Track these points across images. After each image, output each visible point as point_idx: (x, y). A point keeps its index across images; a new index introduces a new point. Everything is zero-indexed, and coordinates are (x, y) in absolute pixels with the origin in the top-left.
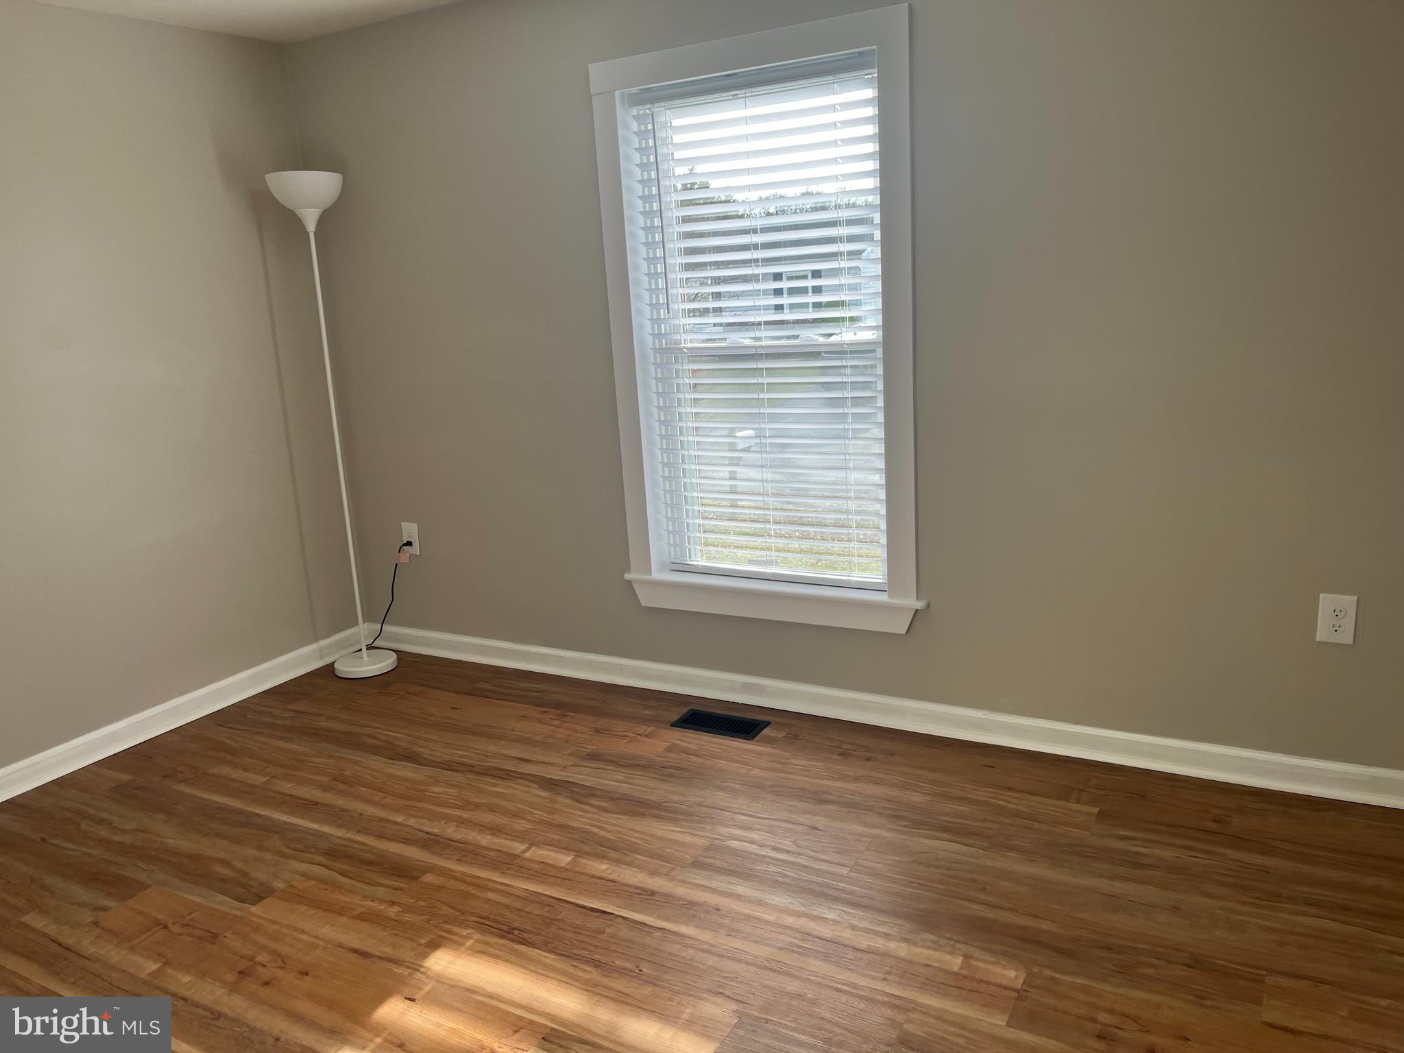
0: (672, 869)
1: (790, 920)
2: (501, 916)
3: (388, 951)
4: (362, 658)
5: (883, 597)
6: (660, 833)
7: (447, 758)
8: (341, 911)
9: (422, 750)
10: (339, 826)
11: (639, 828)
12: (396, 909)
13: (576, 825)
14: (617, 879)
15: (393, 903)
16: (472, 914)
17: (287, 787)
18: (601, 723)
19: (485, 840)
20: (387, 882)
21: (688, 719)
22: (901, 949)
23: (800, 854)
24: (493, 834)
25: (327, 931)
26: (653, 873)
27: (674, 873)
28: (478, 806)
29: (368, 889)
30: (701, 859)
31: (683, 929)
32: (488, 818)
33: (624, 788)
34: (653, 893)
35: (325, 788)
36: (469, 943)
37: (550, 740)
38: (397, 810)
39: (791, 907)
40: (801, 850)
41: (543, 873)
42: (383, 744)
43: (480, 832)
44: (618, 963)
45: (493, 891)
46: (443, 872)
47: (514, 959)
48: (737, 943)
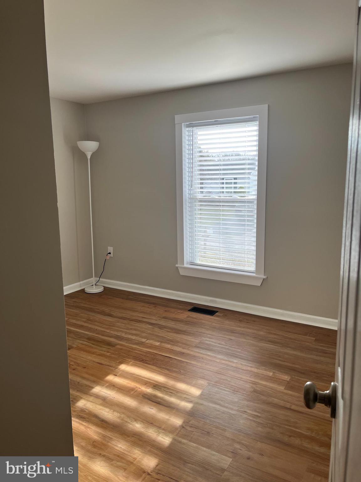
0: (189, 348)
1: (224, 362)
2: (140, 356)
3: (108, 364)
4: (93, 287)
5: (254, 275)
6: (185, 338)
7: (121, 316)
8: (93, 353)
9: (113, 313)
10: (91, 332)
11: (179, 337)
12: (109, 353)
13: (161, 335)
14: (173, 349)
15: (108, 352)
16: (131, 356)
17: (74, 321)
18: (167, 309)
19: (134, 337)
20: (106, 347)
21: (193, 309)
22: (256, 370)
23: (227, 346)
24: (136, 336)
25: (89, 358)
26: (183, 348)
27: (189, 349)
28: (131, 329)
29: (101, 348)
30: (197, 345)
31: (193, 362)
32: (134, 332)
33: (175, 326)
34: (184, 353)
35: (85, 322)
36: (131, 363)
37: (152, 313)
38: (107, 329)
39: (224, 359)
40: (227, 345)
41: (151, 347)
42: (101, 311)
43: (132, 335)
44: (174, 369)
45: (137, 350)
46: (121, 345)
47: (144, 367)
48: (208, 367)
